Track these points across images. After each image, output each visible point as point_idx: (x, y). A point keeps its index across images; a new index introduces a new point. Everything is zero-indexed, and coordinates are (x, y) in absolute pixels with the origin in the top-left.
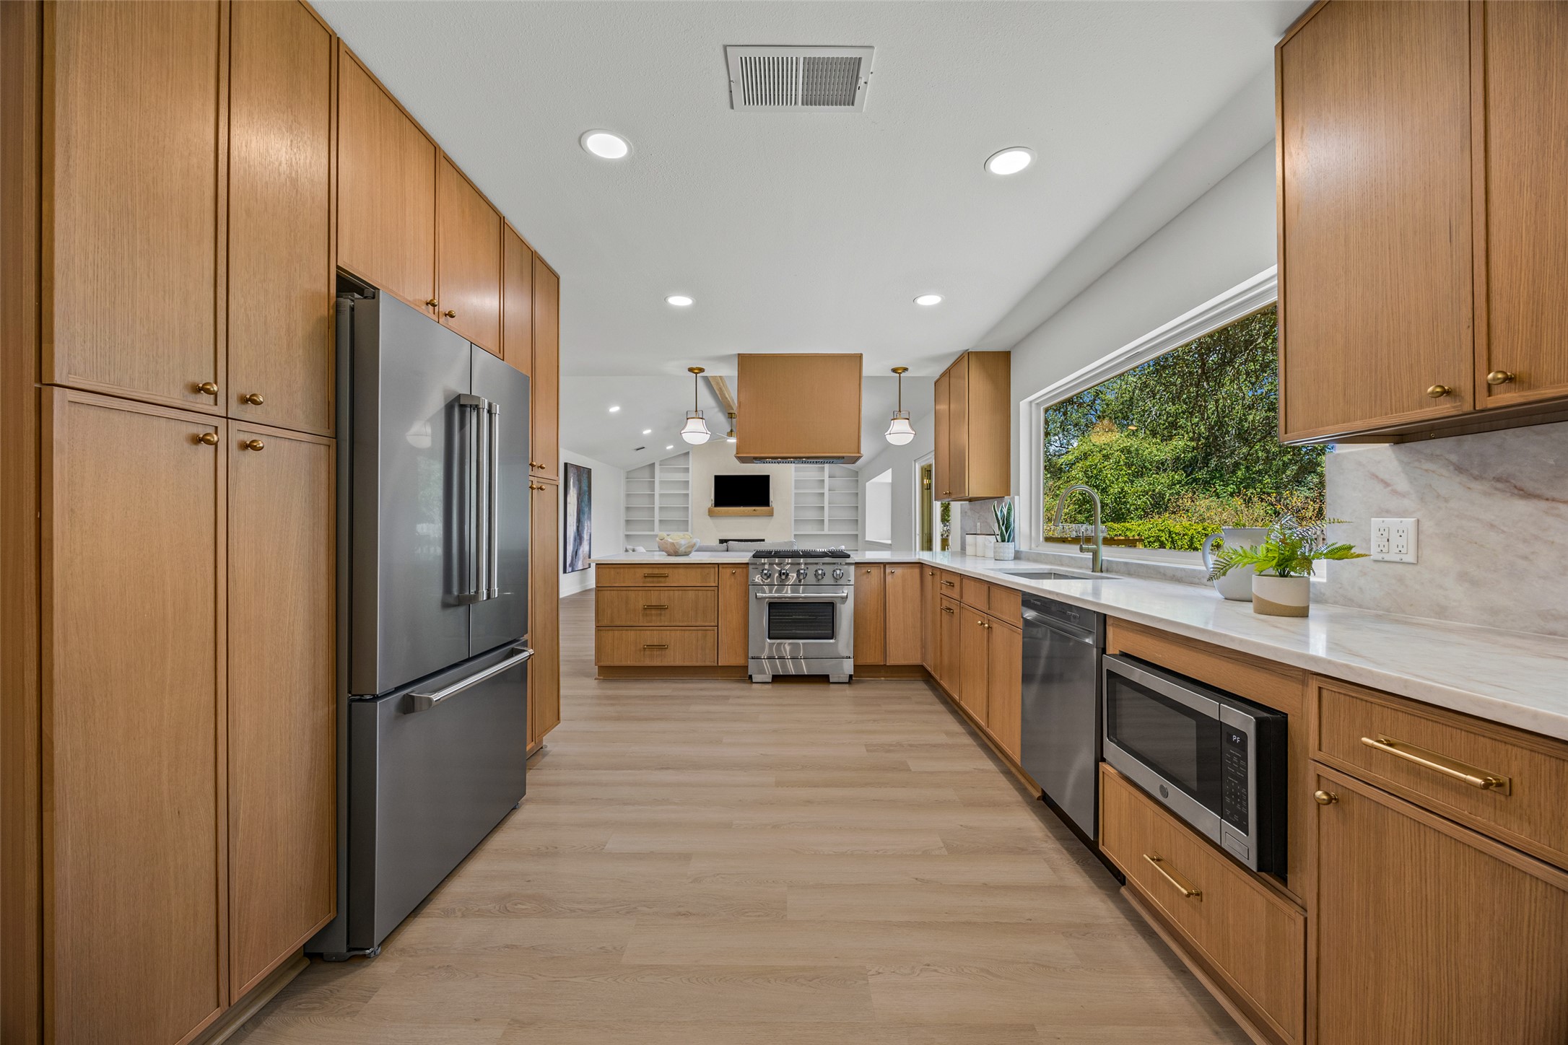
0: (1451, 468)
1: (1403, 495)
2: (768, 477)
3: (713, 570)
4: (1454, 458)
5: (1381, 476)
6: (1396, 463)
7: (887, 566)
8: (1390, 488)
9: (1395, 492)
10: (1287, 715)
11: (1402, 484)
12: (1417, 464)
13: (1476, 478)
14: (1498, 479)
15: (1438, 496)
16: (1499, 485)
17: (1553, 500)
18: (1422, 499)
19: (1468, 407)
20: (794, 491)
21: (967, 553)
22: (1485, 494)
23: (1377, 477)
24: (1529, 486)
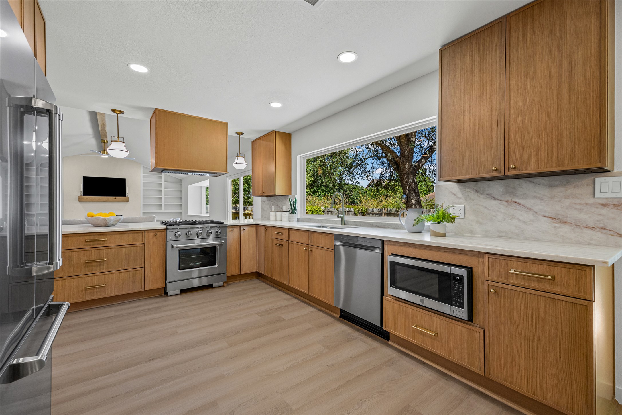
0: (475, 191)
1: (460, 198)
2: (125, 179)
3: (141, 234)
4: (475, 188)
5: (453, 192)
6: (458, 189)
7: (241, 227)
8: (456, 196)
9: (458, 197)
10: (472, 268)
11: (460, 195)
12: (464, 189)
13: (481, 194)
14: (487, 194)
15: (471, 199)
16: (488, 196)
17: (502, 200)
18: (466, 200)
19: (502, 174)
20: (142, 188)
21: (271, 219)
22: (484, 198)
23: (452, 193)
24: (496, 197)
